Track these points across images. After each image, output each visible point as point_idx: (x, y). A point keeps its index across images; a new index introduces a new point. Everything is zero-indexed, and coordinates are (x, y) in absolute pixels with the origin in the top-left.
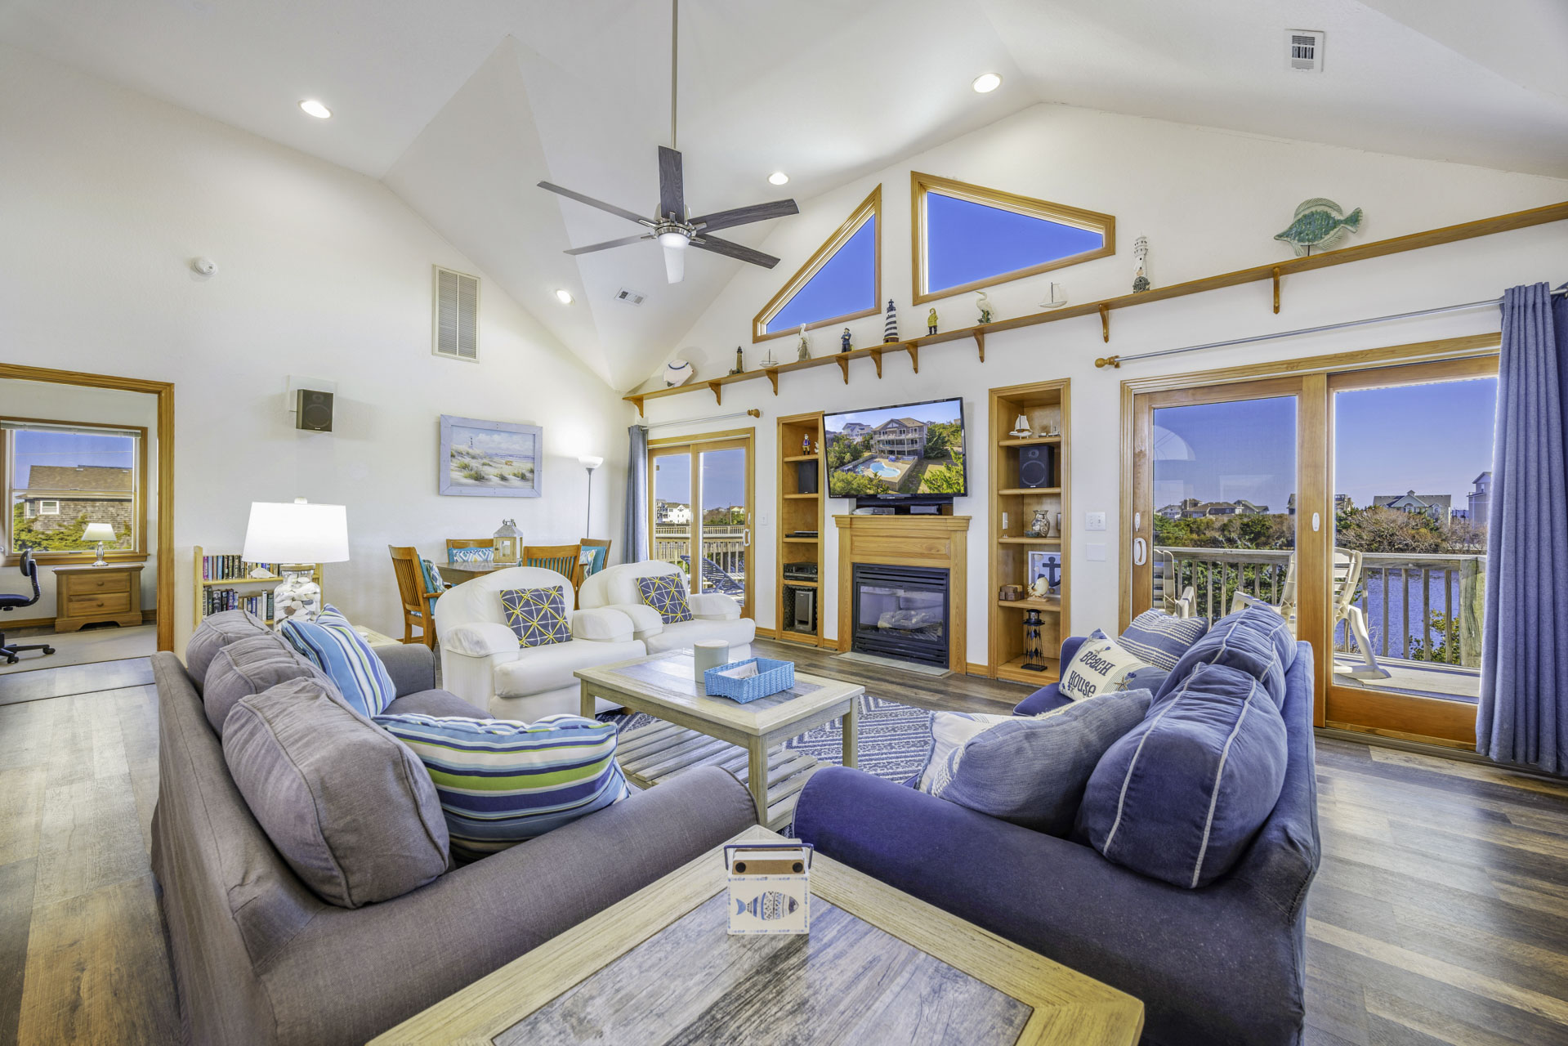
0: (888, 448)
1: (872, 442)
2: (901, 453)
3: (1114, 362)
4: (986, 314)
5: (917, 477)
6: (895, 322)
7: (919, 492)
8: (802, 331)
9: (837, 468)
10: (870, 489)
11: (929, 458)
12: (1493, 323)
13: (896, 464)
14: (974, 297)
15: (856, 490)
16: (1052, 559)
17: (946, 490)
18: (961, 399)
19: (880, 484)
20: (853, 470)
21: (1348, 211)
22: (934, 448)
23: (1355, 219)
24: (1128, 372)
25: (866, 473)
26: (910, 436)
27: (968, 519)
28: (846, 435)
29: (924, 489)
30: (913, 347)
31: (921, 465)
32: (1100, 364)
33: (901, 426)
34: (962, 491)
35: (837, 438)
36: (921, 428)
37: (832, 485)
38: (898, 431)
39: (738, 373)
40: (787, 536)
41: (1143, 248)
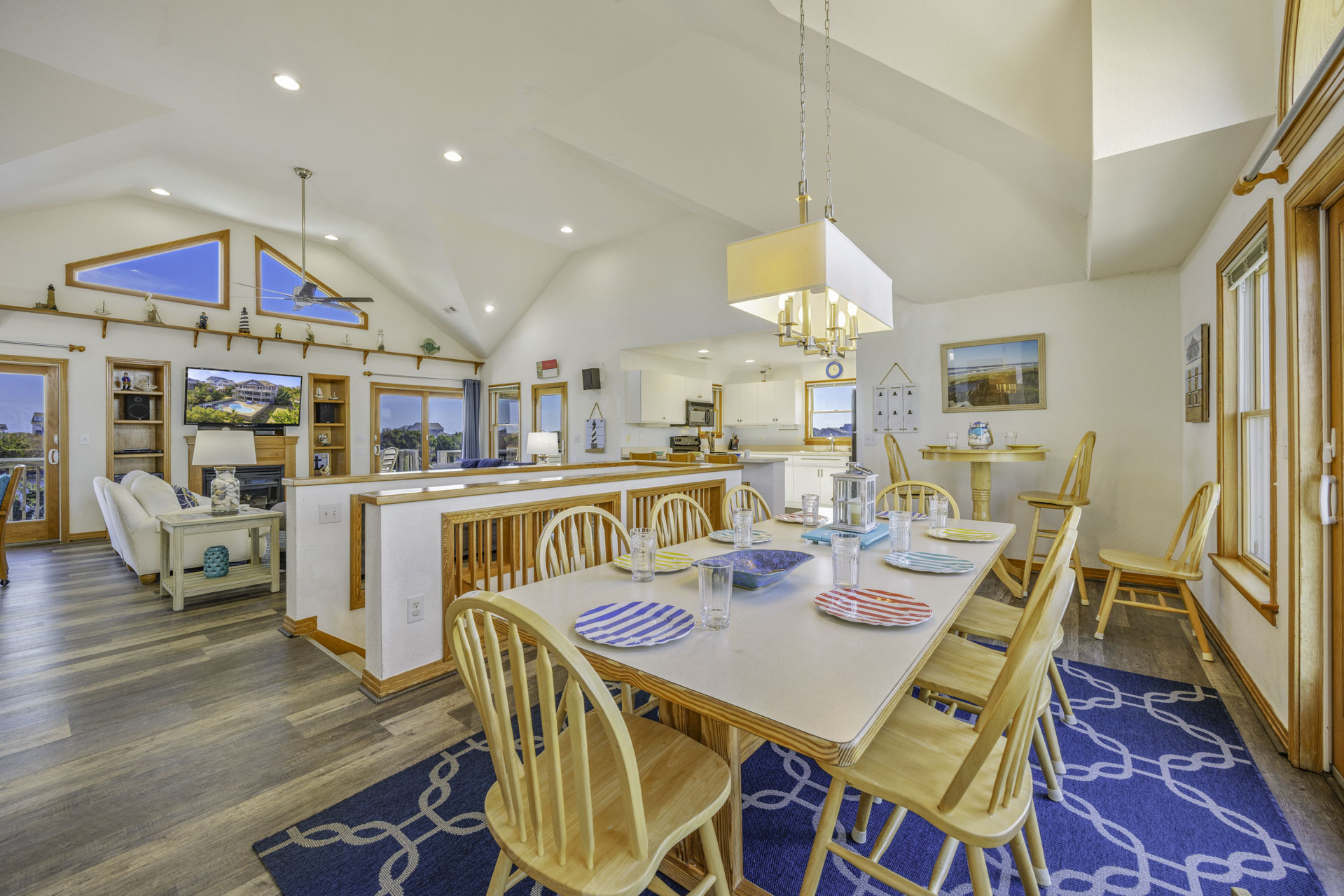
0: (247, 396)
1: (233, 391)
2: (259, 400)
3: (369, 374)
4: (311, 337)
5: (267, 414)
6: (247, 322)
7: (268, 422)
8: (149, 298)
9: (195, 404)
10: (227, 419)
11: (278, 404)
12: (461, 387)
13: (252, 406)
14: (304, 325)
15: (213, 420)
16: (317, 457)
17: (286, 422)
18: (301, 377)
19: (237, 416)
20: (213, 406)
21: (436, 347)
22: (282, 399)
23: (438, 349)
24: (374, 379)
25: (225, 409)
26: (265, 391)
27: (297, 438)
28: (209, 384)
29: (271, 421)
30: (260, 340)
31: (272, 408)
32: (365, 374)
33: (259, 385)
34: (297, 423)
35: (199, 384)
36: (274, 388)
37: (188, 416)
38: (256, 387)
39: (49, 307)
40: (115, 454)
41: (381, 333)
